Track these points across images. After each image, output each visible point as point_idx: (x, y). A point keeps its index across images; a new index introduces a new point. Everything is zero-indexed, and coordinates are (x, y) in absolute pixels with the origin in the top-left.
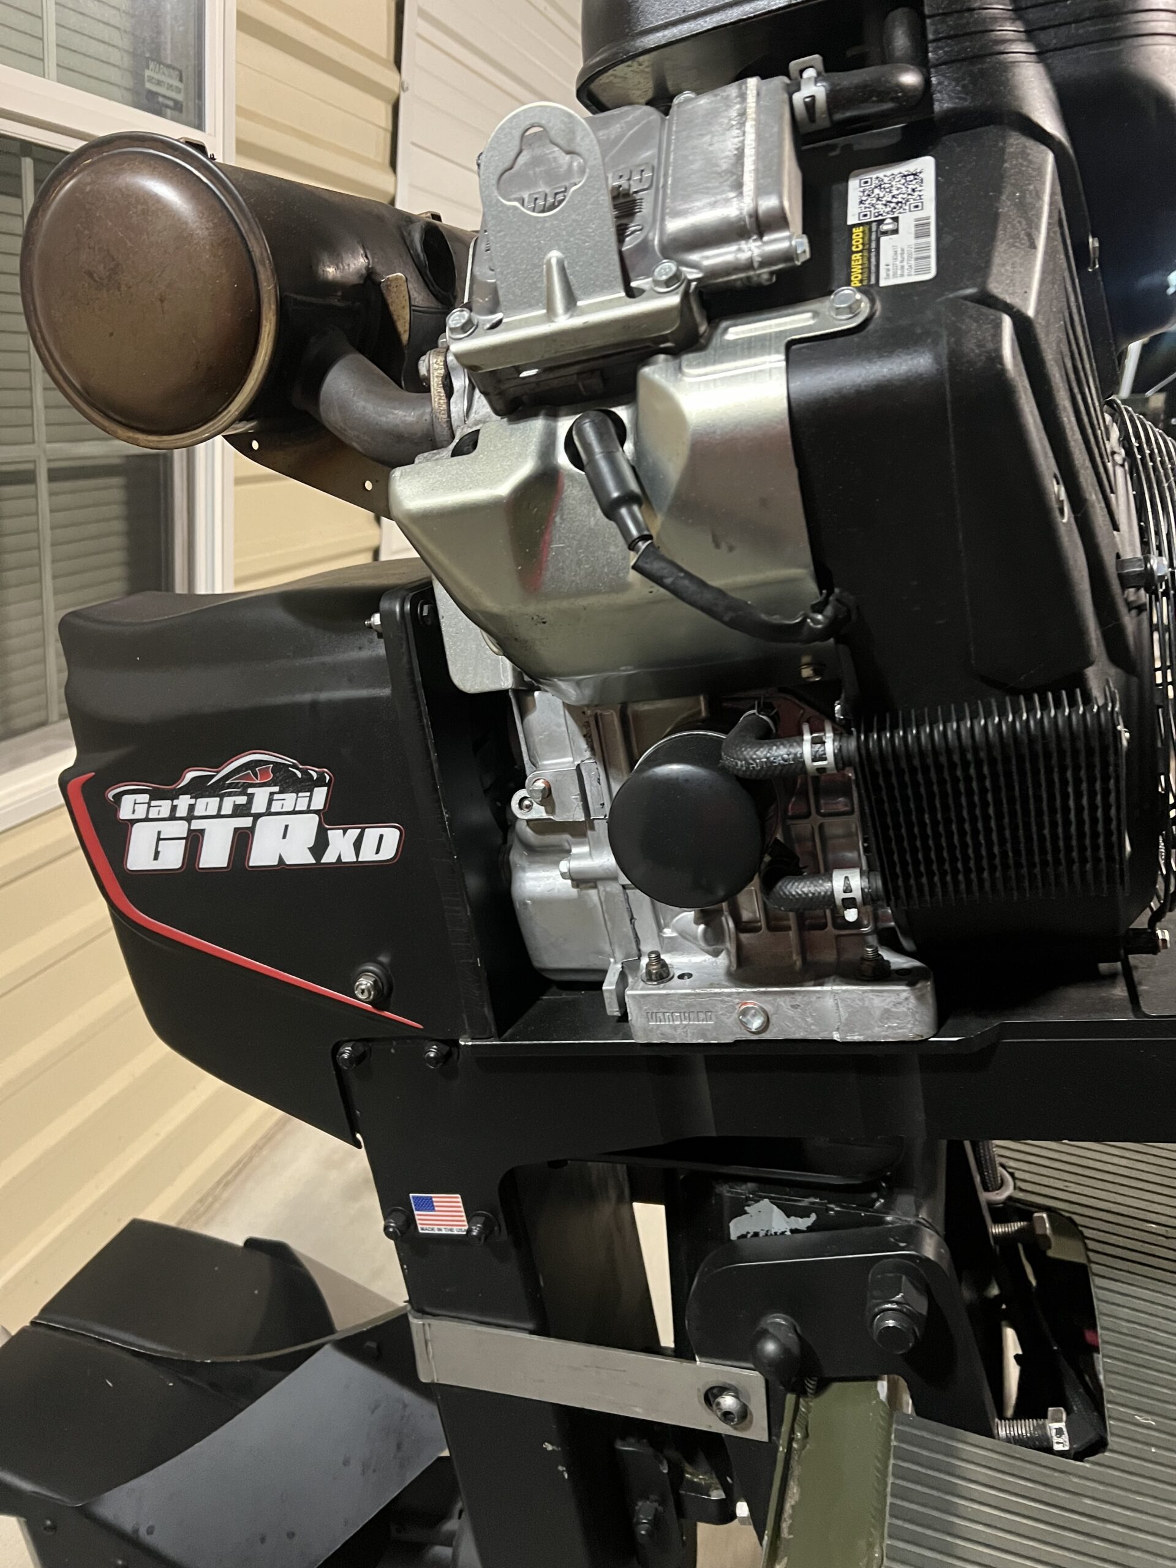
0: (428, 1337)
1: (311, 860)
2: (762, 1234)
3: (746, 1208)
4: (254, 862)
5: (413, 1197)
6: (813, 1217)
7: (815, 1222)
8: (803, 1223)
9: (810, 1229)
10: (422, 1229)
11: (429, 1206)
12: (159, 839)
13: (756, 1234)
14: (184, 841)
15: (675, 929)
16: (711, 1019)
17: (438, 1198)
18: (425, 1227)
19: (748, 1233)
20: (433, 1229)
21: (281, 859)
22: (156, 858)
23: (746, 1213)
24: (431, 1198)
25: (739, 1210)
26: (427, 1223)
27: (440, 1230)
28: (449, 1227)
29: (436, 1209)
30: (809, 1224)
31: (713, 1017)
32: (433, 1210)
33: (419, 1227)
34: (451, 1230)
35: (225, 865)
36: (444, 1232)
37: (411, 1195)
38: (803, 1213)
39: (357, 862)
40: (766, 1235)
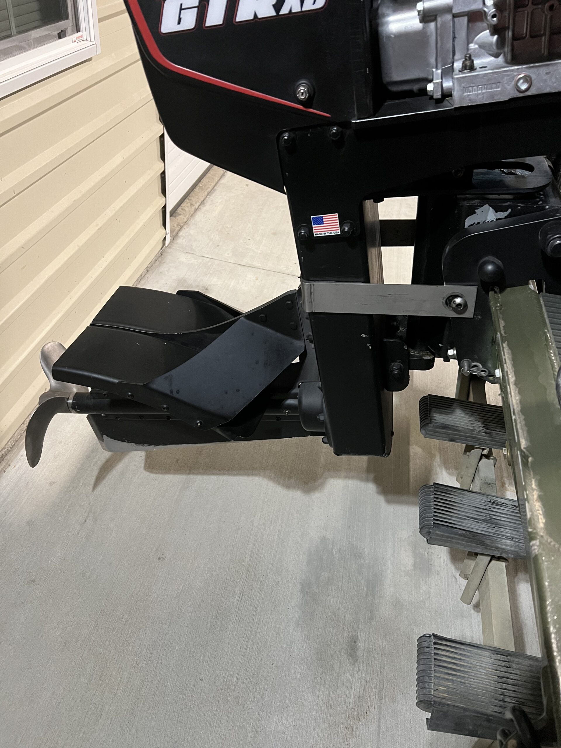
0: (312, 291)
1: (273, 13)
2: (481, 223)
3: (476, 211)
4: (238, 19)
5: (313, 218)
6: (510, 210)
7: (510, 213)
8: (502, 215)
9: (506, 217)
10: (316, 235)
11: (320, 221)
12: (181, 9)
13: (478, 223)
14: (196, 9)
15: (476, 43)
16: (499, 87)
17: (325, 217)
18: (317, 233)
19: (474, 223)
20: (321, 234)
21: (255, 15)
22: (179, 23)
23: (475, 213)
24: (322, 217)
25: (471, 211)
26: (319, 231)
27: (325, 234)
28: (330, 232)
29: (324, 223)
30: (507, 215)
31: (500, 86)
32: (323, 224)
33: (314, 233)
34: (331, 233)
35: (221, 23)
36: (327, 235)
37: (312, 217)
38: (504, 210)
39: (302, 12)
40: (483, 223)
